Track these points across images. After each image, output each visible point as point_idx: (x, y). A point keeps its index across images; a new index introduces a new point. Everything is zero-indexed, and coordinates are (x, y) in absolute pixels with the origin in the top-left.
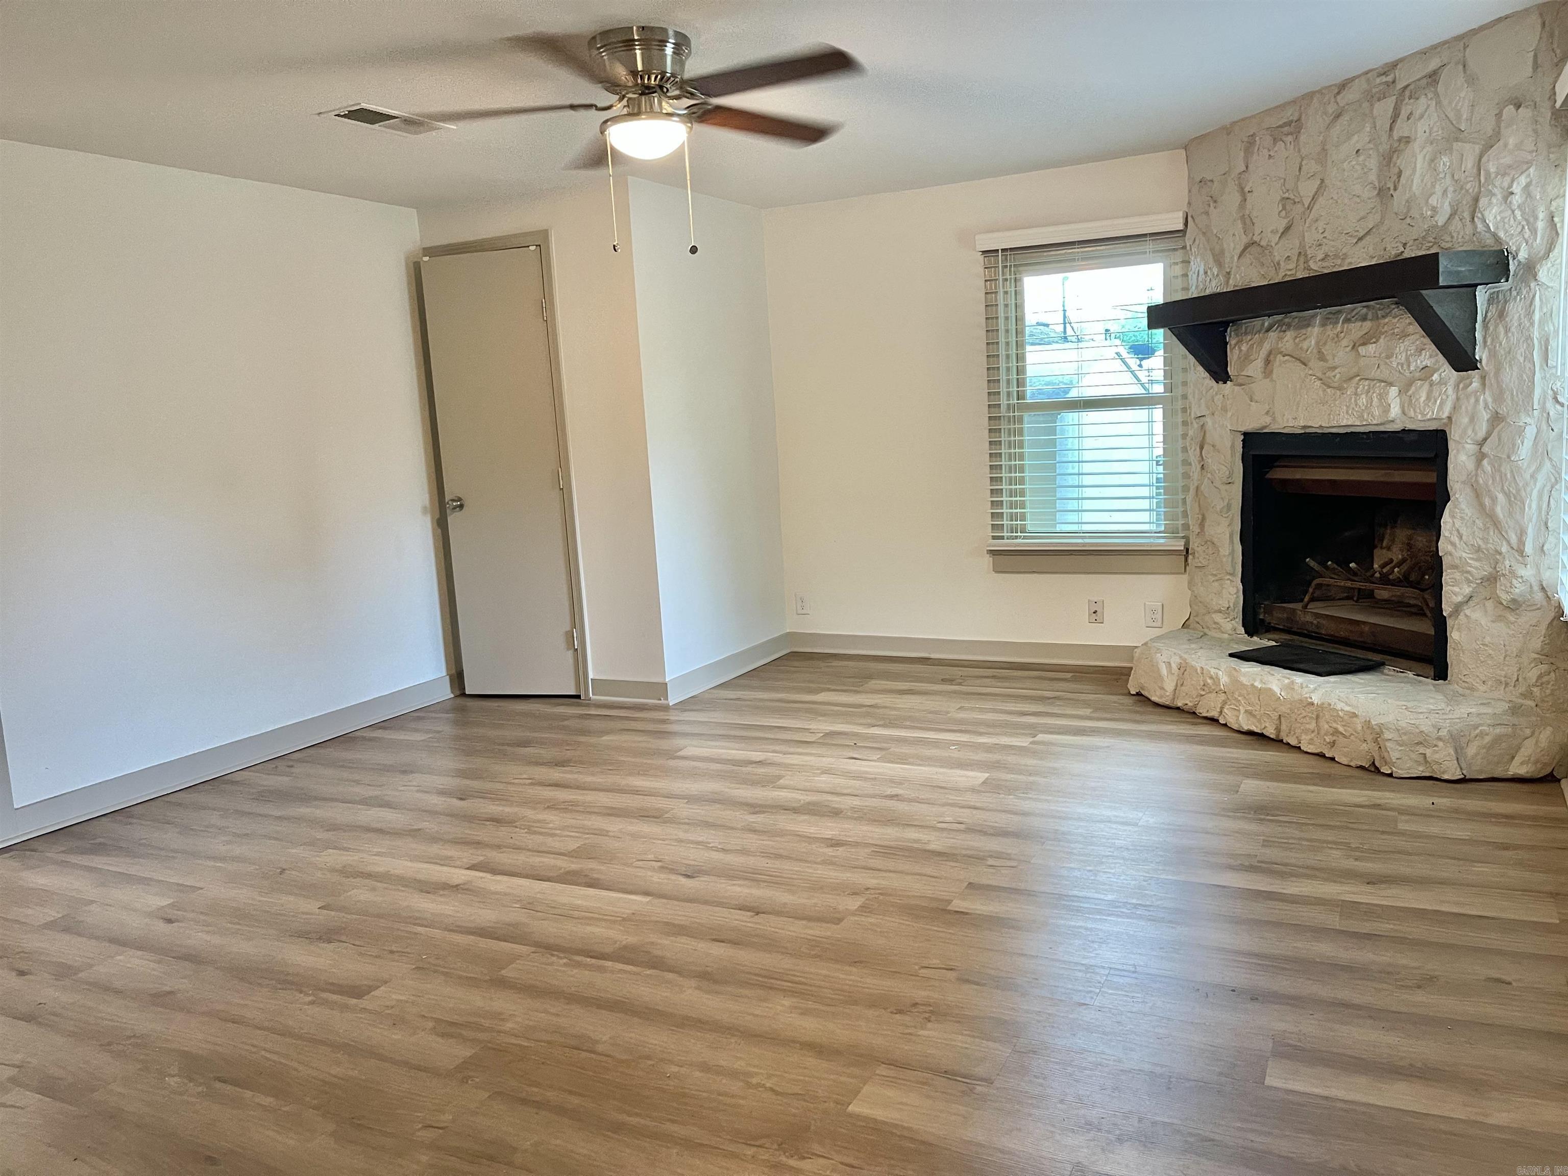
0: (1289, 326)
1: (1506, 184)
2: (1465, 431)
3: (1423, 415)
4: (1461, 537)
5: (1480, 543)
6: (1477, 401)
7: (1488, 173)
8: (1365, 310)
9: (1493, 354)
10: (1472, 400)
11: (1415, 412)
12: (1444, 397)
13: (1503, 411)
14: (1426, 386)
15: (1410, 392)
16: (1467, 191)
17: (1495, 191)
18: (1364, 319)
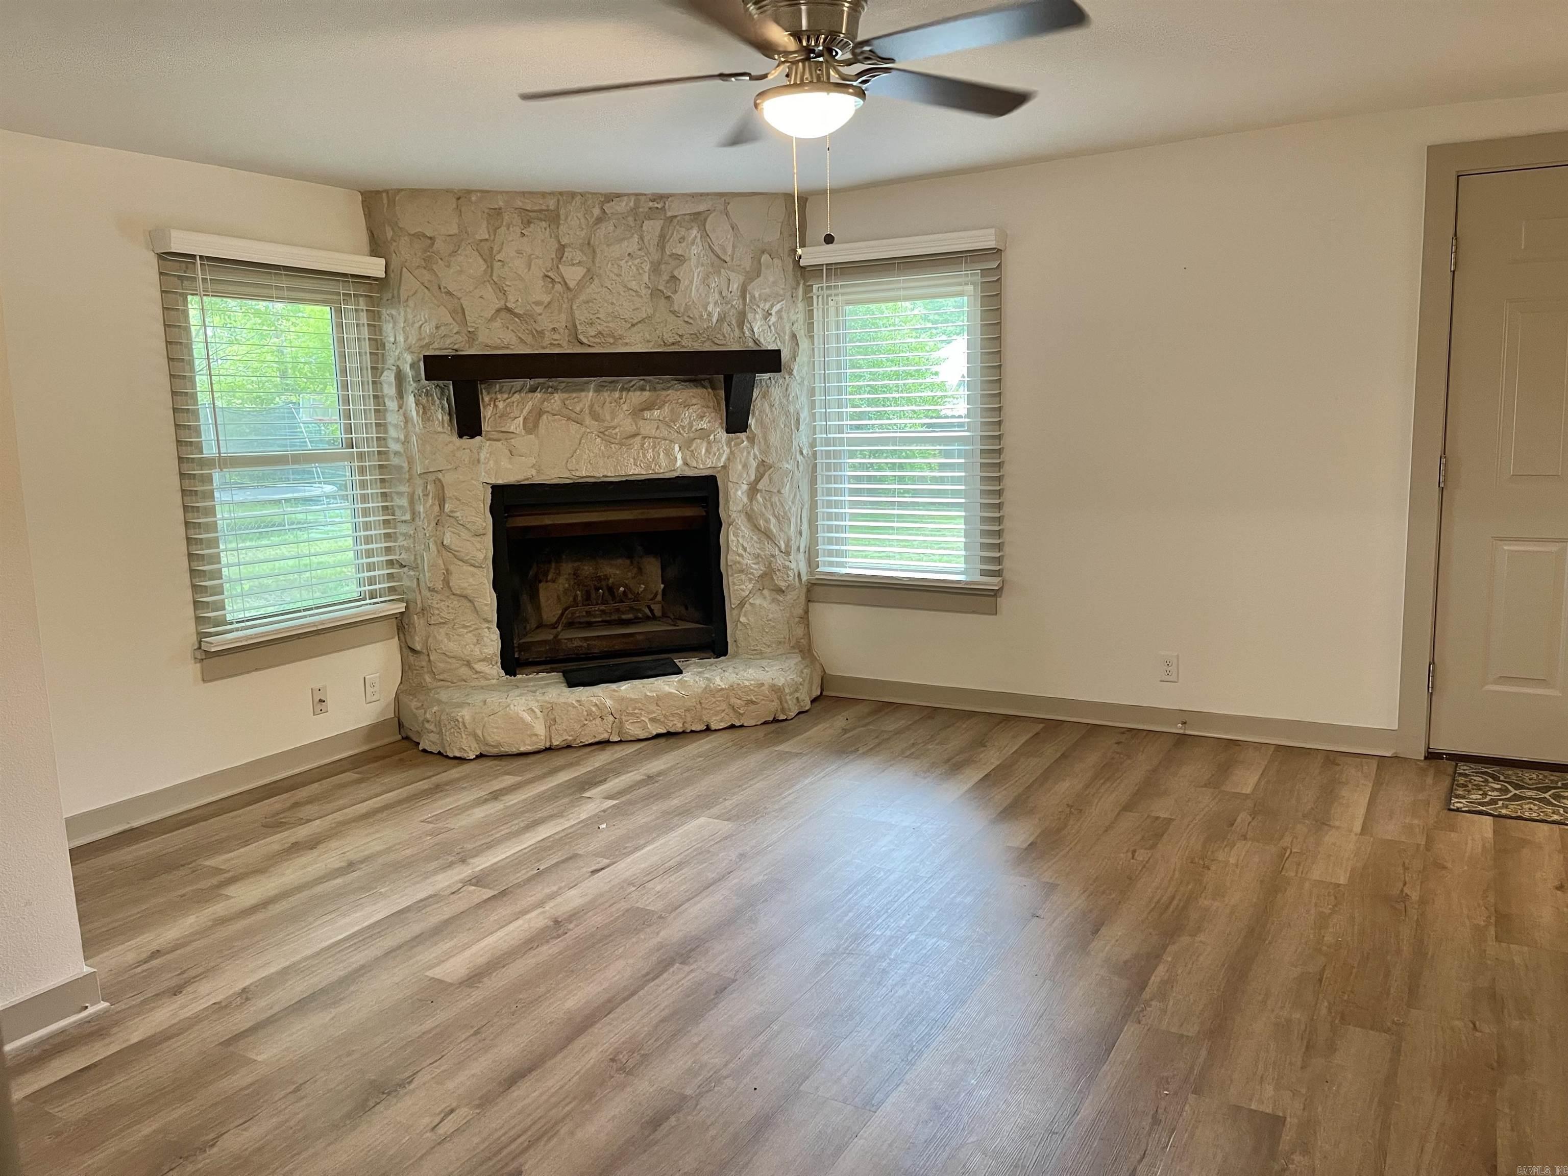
0: (556, 390)
1: (767, 307)
2: (740, 476)
3: (704, 464)
4: (745, 549)
5: (759, 551)
6: (749, 453)
7: (753, 297)
8: (642, 382)
9: (761, 423)
10: (745, 454)
11: (697, 462)
12: (721, 451)
13: (769, 461)
14: (705, 445)
15: (693, 448)
16: (732, 306)
17: (758, 310)
18: (642, 389)
